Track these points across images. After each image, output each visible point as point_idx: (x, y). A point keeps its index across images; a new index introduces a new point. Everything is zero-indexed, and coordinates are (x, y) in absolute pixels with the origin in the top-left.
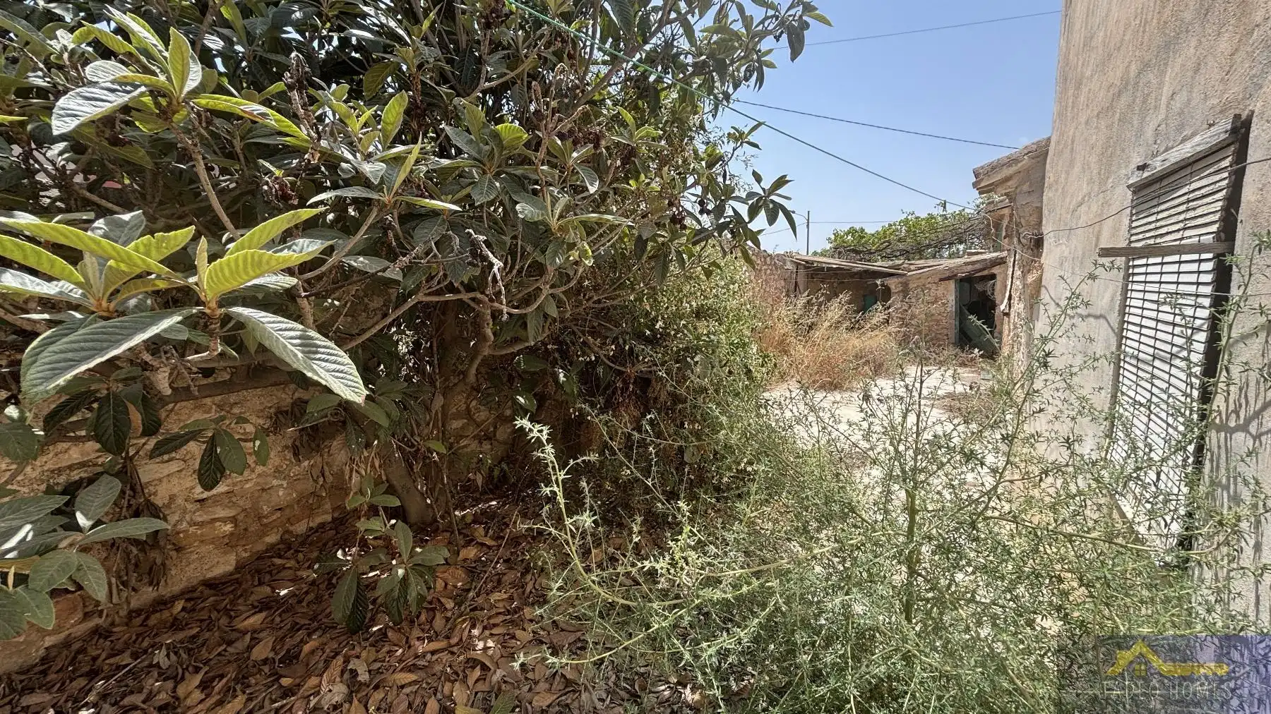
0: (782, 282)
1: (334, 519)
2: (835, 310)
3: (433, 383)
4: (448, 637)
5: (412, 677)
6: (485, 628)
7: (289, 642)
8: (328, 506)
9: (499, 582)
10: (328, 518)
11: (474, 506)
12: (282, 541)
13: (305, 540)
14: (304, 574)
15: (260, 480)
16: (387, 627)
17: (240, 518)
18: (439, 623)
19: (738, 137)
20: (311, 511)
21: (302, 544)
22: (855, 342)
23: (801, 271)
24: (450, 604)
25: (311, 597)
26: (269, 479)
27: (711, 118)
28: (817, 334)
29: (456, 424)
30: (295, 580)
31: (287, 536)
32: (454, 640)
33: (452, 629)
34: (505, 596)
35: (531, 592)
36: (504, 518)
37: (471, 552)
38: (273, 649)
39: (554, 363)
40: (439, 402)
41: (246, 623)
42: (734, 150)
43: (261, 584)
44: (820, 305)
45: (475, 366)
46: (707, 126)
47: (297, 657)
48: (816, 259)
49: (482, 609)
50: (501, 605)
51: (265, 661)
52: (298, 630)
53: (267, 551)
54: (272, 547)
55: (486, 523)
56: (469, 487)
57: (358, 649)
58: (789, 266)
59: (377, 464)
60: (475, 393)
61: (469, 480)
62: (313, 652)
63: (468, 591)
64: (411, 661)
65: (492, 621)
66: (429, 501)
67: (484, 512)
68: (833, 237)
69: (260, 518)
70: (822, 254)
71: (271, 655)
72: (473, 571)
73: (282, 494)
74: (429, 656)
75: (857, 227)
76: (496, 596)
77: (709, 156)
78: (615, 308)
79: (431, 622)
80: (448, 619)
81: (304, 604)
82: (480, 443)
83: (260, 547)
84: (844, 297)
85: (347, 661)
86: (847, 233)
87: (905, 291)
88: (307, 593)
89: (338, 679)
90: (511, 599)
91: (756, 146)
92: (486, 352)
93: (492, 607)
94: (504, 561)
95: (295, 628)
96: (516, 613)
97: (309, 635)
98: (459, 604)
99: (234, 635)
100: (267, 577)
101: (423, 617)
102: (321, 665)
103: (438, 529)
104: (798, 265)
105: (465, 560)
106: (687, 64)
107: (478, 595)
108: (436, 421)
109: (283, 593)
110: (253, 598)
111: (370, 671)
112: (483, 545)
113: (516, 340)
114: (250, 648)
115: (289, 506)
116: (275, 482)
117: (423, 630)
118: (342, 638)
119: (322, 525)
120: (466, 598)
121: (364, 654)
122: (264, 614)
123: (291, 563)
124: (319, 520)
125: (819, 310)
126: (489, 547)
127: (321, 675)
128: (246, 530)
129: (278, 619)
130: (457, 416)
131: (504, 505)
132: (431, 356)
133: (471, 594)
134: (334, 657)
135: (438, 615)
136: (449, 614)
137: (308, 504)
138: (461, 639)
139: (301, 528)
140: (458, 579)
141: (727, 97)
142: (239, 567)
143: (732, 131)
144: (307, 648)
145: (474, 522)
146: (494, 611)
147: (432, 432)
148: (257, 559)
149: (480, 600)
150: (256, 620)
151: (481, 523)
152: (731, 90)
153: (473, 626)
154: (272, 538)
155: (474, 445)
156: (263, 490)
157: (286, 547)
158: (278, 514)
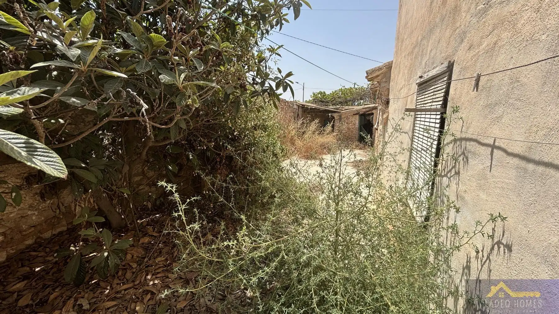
0: (292, 114)
1: (68, 229)
2: (314, 125)
3: (123, 159)
4: (133, 281)
5: (114, 303)
6: (153, 275)
7: (41, 295)
8: (64, 223)
9: (160, 252)
10: (65, 228)
11: (147, 218)
12: (36, 243)
13: (50, 241)
14: (50, 258)
15: (20, 212)
16: (99, 281)
17: (8, 232)
18: (129, 275)
19: (272, 50)
20: (53, 226)
21: (49, 243)
22: (321, 140)
23: (300, 110)
24: (134, 265)
25: (55, 270)
26: (26, 211)
27: (260, 41)
28: (306, 136)
29: (137, 179)
30: (44, 263)
31: (39, 240)
32: (137, 282)
33: (136, 277)
34: (164, 259)
35: (176, 256)
36: (163, 222)
37: (146, 240)
38: (32, 299)
39: (186, 150)
40: (126, 169)
41: (14, 287)
42: (270, 56)
43: (23, 266)
44: (307, 123)
45: (145, 151)
46: (259, 43)
47: (46, 302)
48: (306, 104)
49: (152, 266)
50: (161, 263)
51: (27, 306)
52: (47, 287)
53: (27, 248)
54: (29, 247)
55: (153, 225)
56: (145, 209)
57: (83, 294)
58: (295, 107)
59: (92, 201)
60: (146, 163)
61: (144, 205)
62: (56, 298)
63: (144, 258)
64: (113, 296)
65: (157, 271)
66: (123, 217)
67: (152, 220)
68: (313, 95)
69: (20, 232)
70: (309, 102)
71: (31, 302)
72: (147, 248)
73: (34, 218)
74: (123, 292)
75: (322, 91)
76: (159, 259)
77: (259, 57)
78: (216, 124)
79: (125, 275)
80: (133, 273)
81: (50, 274)
82: (150, 187)
83: (22, 247)
84: (317, 121)
85: (76, 300)
86: (319, 94)
87: (340, 119)
88: (52, 268)
89: (71, 310)
90: (167, 260)
91: (280, 55)
92: (151, 144)
93: (157, 264)
94: (163, 242)
95: (45, 287)
96: (169, 266)
97: (54, 290)
98: (140, 265)
99: (7, 295)
100: (27, 263)
101: (120, 273)
102: (61, 304)
103: (128, 229)
104: (299, 106)
105: (143, 244)
106: (248, 15)
107: (150, 259)
108: (125, 178)
109: (37, 269)
110: (19, 274)
111: (90, 304)
112: (152, 236)
113: (165, 139)
114: (17, 300)
115: (40, 224)
116: (30, 213)
117: (120, 280)
118: (73, 289)
119: (61, 233)
120: (143, 261)
121: (86, 295)
122: (25, 282)
123: (42, 254)
124: (59, 230)
125: (307, 126)
126: (155, 237)
127: (61, 309)
128: (12, 238)
129: (34, 284)
130: (137, 175)
131: (163, 216)
132: (122, 146)
133: (146, 260)
134: (68, 299)
135: (128, 271)
136: (134, 270)
137: (51, 223)
138: (141, 282)
139: (47, 235)
140: (138, 252)
141: (267, 32)
142: (9, 259)
143: (270, 47)
144: (52, 297)
145: (148, 225)
146: (158, 266)
147: (123, 184)
148: (21, 253)
149: (151, 262)
150: (20, 285)
151: (151, 226)
152: (269, 29)
153: (147, 275)
154: (29, 242)
155: (147, 188)
156: (22, 217)
157: (39, 245)
158: (33, 229)
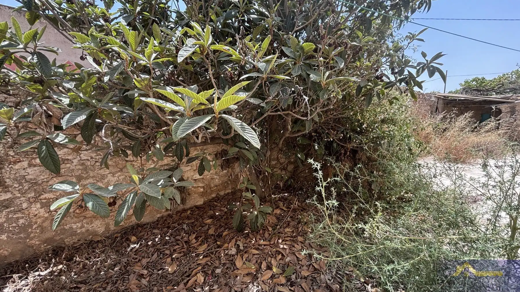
0: (429, 107)
1: (232, 192)
2: (462, 120)
3: (266, 146)
4: (269, 241)
5: (257, 252)
6: (283, 241)
7: (219, 231)
8: (230, 187)
9: (289, 224)
10: (230, 191)
11: (279, 194)
12: (216, 197)
13: (223, 197)
14: (223, 209)
15: (211, 175)
16: (249, 232)
17: (205, 187)
18: (266, 235)
19: (412, 37)
20: (225, 188)
21: (222, 198)
22: (473, 139)
23: (441, 101)
24: (270, 229)
25: (225, 217)
26: (214, 175)
27: (396, 30)
28: (448, 134)
29: (274, 163)
30: (221, 210)
31: (218, 195)
32: (272, 243)
33: (271, 238)
34: (291, 230)
35: (301, 231)
36: (290, 201)
37: (278, 211)
38: (214, 232)
39: (314, 141)
40: (269, 153)
41: (207, 221)
42: (409, 44)
43: (210, 210)
44: (452, 118)
45: (282, 141)
46: (394, 34)
47: (221, 236)
48: (450, 95)
49: (282, 233)
50: (289, 233)
51: (212, 235)
52: (222, 227)
53: (212, 199)
54: (213, 198)
55: (284, 201)
56: (277, 187)
57: (240, 238)
58: (433, 99)
59: (248, 174)
60: (280, 152)
61: (278, 184)
62: (226, 235)
63: (277, 225)
64: (257, 246)
65: (286, 239)
66: (263, 190)
67: (282, 197)
68: (463, 83)
69: (210, 188)
70: (456, 92)
71: (214, 233)
72: (279, 218)
73: (217, 181)
74: (263, 246)
75: (480, 77)
76: (287, 230)
77: (395, 47)
78: (343, 118)
79: (264, 234)
80: (270, 234)
81: (223, 219)
82: (282, 171)
83: (210, 198)
84: (468, 115)
85: (236, 241)
86: (474, 80)
87: (513, 111)
88: (224, 215)
89: (234, 246)
90: (293, 232)
91: (422, 40)
92: (287, 135)
93: (285, 233)
94: (290, 217)
95: (221, 226)
96: (295, 238)
97: (225, 229)
98: (274, 230)
99: (204, 225)
100: (212, 208)
101: (261, 232)
102: (228, 240)
103: (266, 201)
104: (438, 98)
105: (276, 214)
106: (388, 6)
107: (281, 228)
108: (267, 160)
109: (217, 214)
110: (209, 214)
111: (243, 246)
112: (282, 209)
113: (299, 131)
114: (208, 230)
115: (219, 185)
116: (215, 177)
117: (261, 236)
118: (235, 233)
119: (228, 193)
120: (276, 228)
121: (242, 240)
122: (212, 220)
123: (219, 205)
124: (227, 191)
125: (451, 121)
126: (285, 211)
127: (229, 244)
128: (206, 191)
129: (215, 222)
130: (274, 160)
131: (290, 196)
132: (267, 136)
133: (278, 227)
134: (232, 239)
135: (266, 232)
136: (270, 233)
137: (224, 185)
138: (274, 243)
139: (222, 193)
140: (272, 220)
141: (407, 18)
142: (204, 204)
143: (409, 34)
144: (224, 234)
145: (279, 200)
146: (286, 235)
147: (266, 165)
148: (210, 201)
149: (281, 230)
150: (209, 221)
151: (281, 201)
152: (409, 15)
153: (279, 239)
154: (214, 195)
155: (279, 172)
156: (212, 179)
157: (218, 199)
158: (216, 188)
